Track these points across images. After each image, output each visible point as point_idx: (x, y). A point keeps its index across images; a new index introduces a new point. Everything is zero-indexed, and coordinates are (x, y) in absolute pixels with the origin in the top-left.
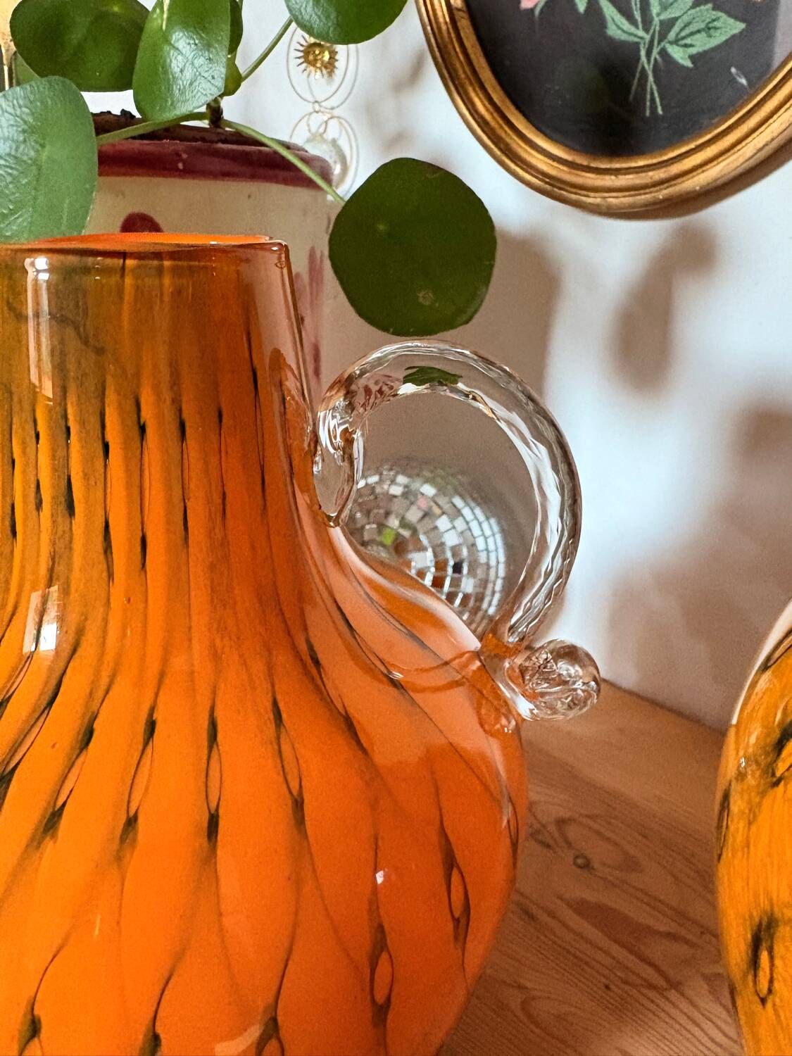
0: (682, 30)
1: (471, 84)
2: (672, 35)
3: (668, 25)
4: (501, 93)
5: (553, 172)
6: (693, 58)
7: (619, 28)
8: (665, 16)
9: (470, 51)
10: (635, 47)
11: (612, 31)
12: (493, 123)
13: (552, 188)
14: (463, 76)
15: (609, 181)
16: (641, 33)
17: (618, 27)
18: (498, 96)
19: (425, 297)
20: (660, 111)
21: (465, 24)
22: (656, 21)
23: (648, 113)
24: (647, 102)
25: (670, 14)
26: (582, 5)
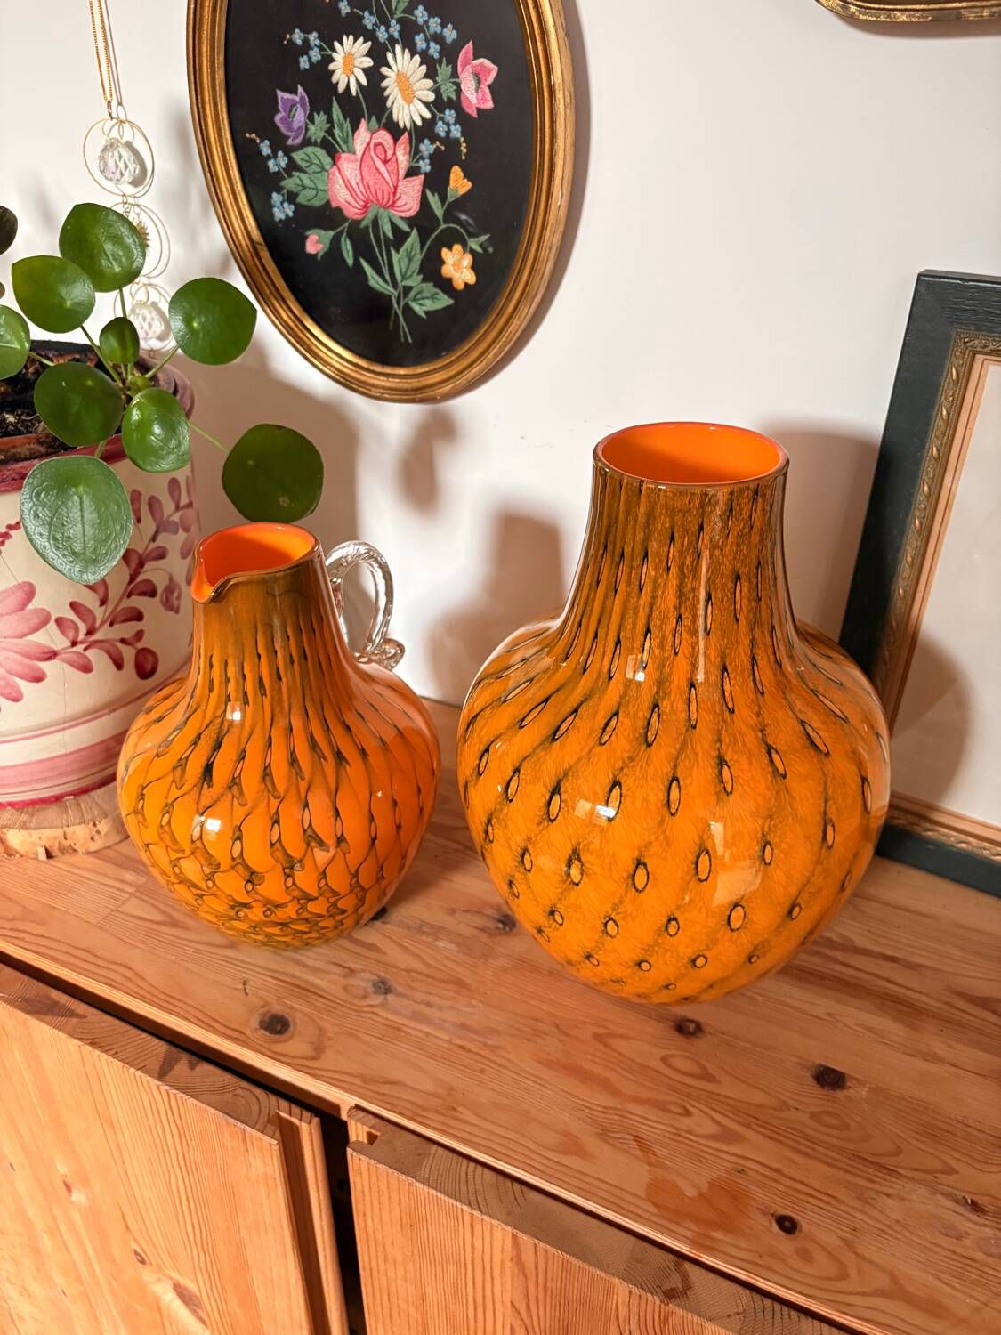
2: (412, 294)
3: (407, 290)
4: (301, 309)
5: (346, 370)
6: (427, 313)
7: (377, 283)
8: (404, 283)
9: (271, 274)
10: (389, 297)
11: (372, 283)
12: (294, 328)
13: (345, 381)
14: (268, 293)
15: (382, 381)
16: (392, 290)
17: (375, 281)
18: (297, 310)
19: (284, 501)
20: (410, 340)
21: (265, 254)
22: (400, 285)
23: (402, 339)
24: (402, 334)
25: (408, 283)
26: (350, 261)
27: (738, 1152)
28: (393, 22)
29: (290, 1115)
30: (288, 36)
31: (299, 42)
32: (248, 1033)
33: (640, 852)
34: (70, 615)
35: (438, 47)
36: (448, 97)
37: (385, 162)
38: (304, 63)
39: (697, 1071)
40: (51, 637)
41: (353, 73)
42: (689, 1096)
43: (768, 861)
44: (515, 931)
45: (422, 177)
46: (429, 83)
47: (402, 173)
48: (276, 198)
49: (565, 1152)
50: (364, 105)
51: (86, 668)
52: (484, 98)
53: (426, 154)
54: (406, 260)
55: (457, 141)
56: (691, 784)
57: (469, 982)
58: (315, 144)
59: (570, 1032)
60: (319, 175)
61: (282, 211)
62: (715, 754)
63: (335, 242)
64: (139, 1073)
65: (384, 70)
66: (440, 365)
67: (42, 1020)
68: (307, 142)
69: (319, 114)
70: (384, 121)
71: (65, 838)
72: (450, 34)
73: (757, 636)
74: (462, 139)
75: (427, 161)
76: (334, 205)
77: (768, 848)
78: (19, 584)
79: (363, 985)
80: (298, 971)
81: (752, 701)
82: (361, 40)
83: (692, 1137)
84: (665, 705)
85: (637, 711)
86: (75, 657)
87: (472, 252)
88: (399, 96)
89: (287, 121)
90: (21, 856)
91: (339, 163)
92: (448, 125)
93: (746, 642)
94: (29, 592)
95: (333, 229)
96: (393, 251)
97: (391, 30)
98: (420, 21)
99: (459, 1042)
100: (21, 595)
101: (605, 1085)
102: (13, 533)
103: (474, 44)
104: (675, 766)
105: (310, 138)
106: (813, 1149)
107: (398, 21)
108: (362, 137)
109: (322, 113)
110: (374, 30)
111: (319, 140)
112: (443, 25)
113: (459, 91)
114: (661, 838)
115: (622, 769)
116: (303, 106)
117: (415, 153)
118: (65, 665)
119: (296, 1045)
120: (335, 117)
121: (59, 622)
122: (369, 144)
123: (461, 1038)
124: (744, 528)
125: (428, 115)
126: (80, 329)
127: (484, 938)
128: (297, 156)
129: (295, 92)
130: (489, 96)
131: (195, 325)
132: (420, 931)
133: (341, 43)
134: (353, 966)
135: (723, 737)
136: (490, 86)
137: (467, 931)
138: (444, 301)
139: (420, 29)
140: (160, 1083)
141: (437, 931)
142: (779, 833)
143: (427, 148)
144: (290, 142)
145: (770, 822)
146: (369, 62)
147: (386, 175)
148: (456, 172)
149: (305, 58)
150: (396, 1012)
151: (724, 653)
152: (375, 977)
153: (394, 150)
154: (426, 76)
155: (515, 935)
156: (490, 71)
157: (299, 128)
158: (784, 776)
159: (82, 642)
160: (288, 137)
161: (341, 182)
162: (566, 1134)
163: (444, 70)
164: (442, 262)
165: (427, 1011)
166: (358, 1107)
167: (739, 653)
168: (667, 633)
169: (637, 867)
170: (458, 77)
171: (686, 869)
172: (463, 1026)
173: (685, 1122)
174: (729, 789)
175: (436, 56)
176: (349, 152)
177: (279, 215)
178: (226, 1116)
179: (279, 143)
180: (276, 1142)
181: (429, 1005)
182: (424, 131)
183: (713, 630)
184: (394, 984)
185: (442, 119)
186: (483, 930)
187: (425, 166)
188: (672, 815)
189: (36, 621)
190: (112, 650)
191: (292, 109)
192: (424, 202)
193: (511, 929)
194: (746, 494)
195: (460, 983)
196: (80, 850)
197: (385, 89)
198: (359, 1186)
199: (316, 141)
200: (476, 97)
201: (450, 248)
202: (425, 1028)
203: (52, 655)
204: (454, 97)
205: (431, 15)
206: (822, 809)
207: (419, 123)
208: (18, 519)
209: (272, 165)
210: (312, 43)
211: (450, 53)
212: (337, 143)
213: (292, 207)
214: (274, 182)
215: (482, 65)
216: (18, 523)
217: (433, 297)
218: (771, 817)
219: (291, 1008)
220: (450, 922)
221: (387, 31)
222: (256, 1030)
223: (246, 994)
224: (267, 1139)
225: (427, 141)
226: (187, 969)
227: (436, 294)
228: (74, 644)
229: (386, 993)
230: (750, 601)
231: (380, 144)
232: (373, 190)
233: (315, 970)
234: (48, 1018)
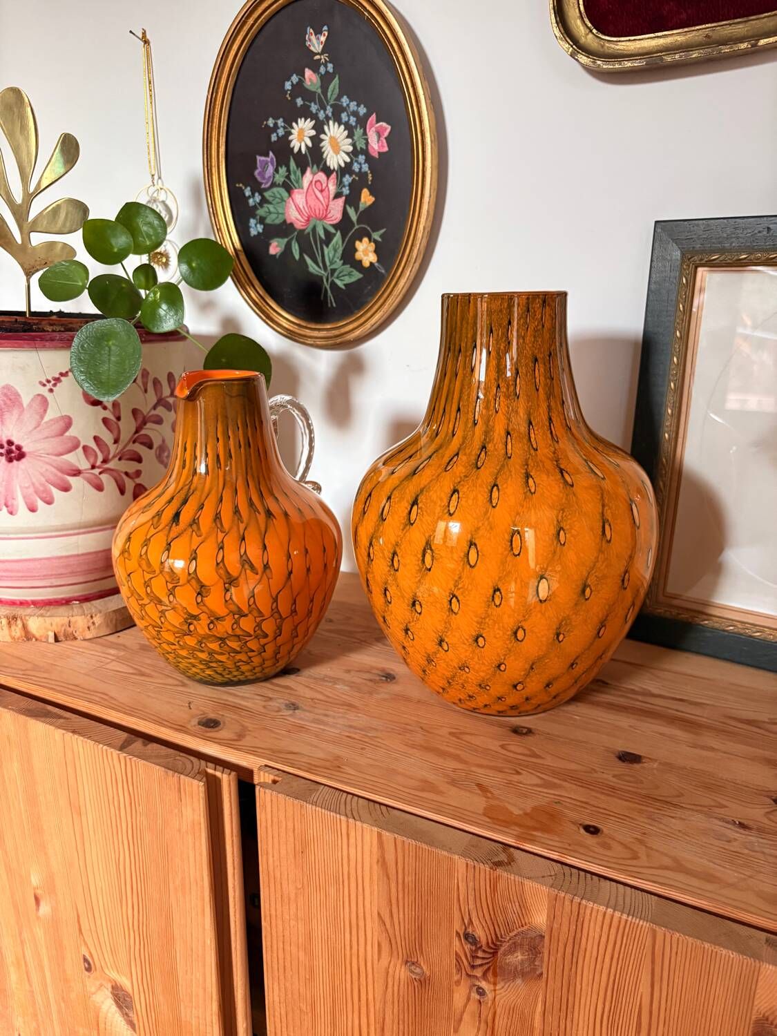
0: (340, 273)
1: (248, 285)
2: (336, 274)
3: (333, 271)
4: (263, 290)
5: (291, 328)
6: (345, 285)
7: (314, 269)
8: (332, 267)
9: (247, 271)
10: (321, 278)
11: (311, 269)
12: (260, 304)
13: (290, 335)
14: (243, 281)
15: (316, 334)
16: (323, 272)
17: (313, 268)
18: (262, 292)
20: (334, 305)
21: (243, 257)
22: (329, 268)
23: (329, 305)
24: (329, 301)
25: (334, 267)
26: (297, 257)
27: (556, 793)
28: (328, 107)
29: (215, 770)
30: (265, 123)
31: (271, 125)
32: (189, 727)
33: (472, 535)
34: (93, 445)
35: (355, 119)
36: (361, 148)
37: (322, 191)
38: (274, 138)
39: (528, 752)
40: (77, 459)
41: (303, 140)
42: (520, 765)
43: (563, 543)
44: (394, 681)
45: (344, 198)
46: (350, 141)
47: (332, 196)
48: (252, 222)
49: (423, 790)
50: (310, 159)
51: (99, 488)
52: (383, 146)
53: (346, 183)
54: (333, 252)
55: (366, 173)
56: (507, 488)
57: (357, 705)
58: (279, 186)
59: (431, 731)
60: (280, 205)
61: (255, 229)
62: (524, 471)
63: (288, 246)
64: (105, 747)
65: (322, 136)
66: (354, 318)
67: (40, 721)
68: (273, 185)
69: (281, 167)
70: (321, 167)
71: (70, 626)
72: (362, 110)
73: (552, 404)
74: (369, 172)
75: (347, 188)
76: (288, 222)
77: (562, 532)
78: (62, 416)
79: (278, 705)
80: (231, 699)
81: (550, 445)
82: (309, 120)
83: (521, 785)
84: (490, 447)
85: (471, 451)
86: (92, 477)
87: (375, 242)
88: (331, 152)
89: (262, 174)
90: (36, 640)
91: (293, 196)
92: (360, 164)
93: (544, 406)
94: (68, 423)
95: (287, 237)
96: (325, 247)
97: (327, 112)
98: (345, 105)
99: (347, 734)
100: (62, 424)
101: (457, 758)
102: (62, 378)
103: (377, 115)
104: (496, 478)
105: (275, 183)
106: (614, 793)
107: (332, 106)
108: (308, 176)
109: (283, 166)
110: (317, 114)
111: (281, 183)
112: (358, 105)
113: (367, 143)
114: (486, 523)
115: (459, 482)
116: (272, 164)
117: (340, 184)
118: (85, 482)
119: (223, 733)
120: (291, 168)
121: (85, 448)
122: (311, 182)
123: (349, 732)
124: (538, 325)
125: (348, 160)
126: (120, 264)
127: (369, 684)
128: (267, 194)
129: (267, 155)
130: (385, 144)
131: (194, 265)
132: (323, 680)
133: (297, 123)
134: (271, 696)
135: (529, 463)
136: (386, 138)
137: (359, 681)
138: (357, 276)
139: (344, 109)
140: (120, 752)
141: (335, 681)
142: (569, 522)
143: (347, 179)
144: (263, 186)
145: (563, 513)
146: (313, 133)
147: (321, 199)
148: (365, 192)
149: (275, 134)
150: (301, 719)
151: (530, 412)
152: (287, 702)
153: (327, 183)
154: (348, 137)
155: (395, 683)
156: (386, 129)
157: (270, 177)
158: (572, 486)
159: (99, 467)
160: (262, 183)
161: (294, 207)
162: (426, 781)
163: (358, 132)
164: (356, 250)
165: (325, 719)
166: (266, 766)
167: (540, 413)
168: (490, 398)
169: (470, 547)
170: (366, 135)
171: (504, 546)
172: (351, 727)
173: (516, 778)
174: (533, 491)
175: (354, 124)
176: (299, 188)
177: (253, 232)
178: (166, 770)
179: (257, 188)
180: (203, 784)
181: (326, 715)
182: (346, 170)
183: (521, 395)
184: (300, 705)
185: (357, 161)
186: (371, 680)
187: (346, 191)
188: (494, 507)
189: (70, 445)
190: (118, 478)
191: (266, 167)
192: (345, 213)
193: (391, 680)
194: (537, 300)
195: (350, 705)
196: (79, 638)
197: (322, 147)
198: (264, 824)
199: (279, 184)
200: (377, 145)
201: (361, 241)
202: (322, 727)
203: (77, 473)
204: (364, 147)
205: (351, 100)
206: (601, 511)
207: (343, 165)
208: (67, 370)
209: (251, 202)
210: (279, 125)
211: (362, 122)
212: (292, 183)
213: (262, 226)
214: (252, 212)
215: (381, 126)
216: (67, 372)
217: (350, 274)
218: (563, 510)
219: (223, 715)
220: (347, 677)
221: (325, 112)
222: (195, 726)
223: (190, 708)
224: (195, 782)
225: (347, 176)
226: (149, 696)
227: (352, 272)
228: (93, 467)
229: (295, 710)
230: (546, 379)
231: (319, 181)
232: (313, 210)
233: (243, 698)
234: (43, 719)
